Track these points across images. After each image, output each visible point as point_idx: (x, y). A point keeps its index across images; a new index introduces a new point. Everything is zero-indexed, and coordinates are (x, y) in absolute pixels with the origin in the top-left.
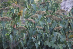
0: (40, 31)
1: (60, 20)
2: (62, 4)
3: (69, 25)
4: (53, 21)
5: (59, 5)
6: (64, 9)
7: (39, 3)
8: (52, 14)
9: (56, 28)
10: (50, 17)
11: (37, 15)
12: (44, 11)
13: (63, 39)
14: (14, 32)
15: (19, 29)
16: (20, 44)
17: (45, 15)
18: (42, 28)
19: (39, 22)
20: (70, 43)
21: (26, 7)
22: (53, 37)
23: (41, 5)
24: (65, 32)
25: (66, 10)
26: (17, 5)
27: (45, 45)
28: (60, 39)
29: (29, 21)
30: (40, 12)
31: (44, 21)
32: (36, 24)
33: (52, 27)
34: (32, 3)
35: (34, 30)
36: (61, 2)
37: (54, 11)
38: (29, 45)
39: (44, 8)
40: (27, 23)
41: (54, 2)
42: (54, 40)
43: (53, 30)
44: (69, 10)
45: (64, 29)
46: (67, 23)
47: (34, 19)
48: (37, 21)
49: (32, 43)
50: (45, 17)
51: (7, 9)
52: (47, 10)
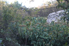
0: (38, 31)
1: (46, 27)
2: (47, 20)
3: (50, 29)
4: (43, 27)
6: (48, 22)
9: (45, 30)
10: (42, 25)
11: (37, 24)
12: (40, 23)
13: (48, 35)
14: (27, 31)
15: (29, 30)
16: (30, 36)
17: (40, 25)
19: (38, 27)
20: (51, 36)
22: (43, 34)
23: (39, 20)
26: (29, 20)
27: (40, 37)
28: (46, 35)
29: (34, 27)
31: (40, 27)
32: (36, 28)
34: (35, 19)
35: (35, 31)
38: (33, 37)
42: (44, 35)
44: (50, 23)
45: (48, 31)
47: (36, 26)
49: (35, 36)
51: (24, 22)
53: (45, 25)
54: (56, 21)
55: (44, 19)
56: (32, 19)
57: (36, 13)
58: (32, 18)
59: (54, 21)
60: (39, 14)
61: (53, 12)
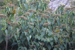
2: (50, 4)
3: (56, 22)
4: (42, 18)
5: (48, 5)
6: (52, 8)
7: (30, 3)
8: (42, 12)
9: (45, 24)
10: (40, 15)
11: (29, 13)
12: (35, 10)
15: (13, 25)
17: (35, 13)
18: (33, 24)
19: (30, 19)
21: (20, 6)
23: (32, 4)
24: (52, 27)
25: (53, 9)
26: (12, 4)
27: (36, 38)
28: (48, 33)
29: (22, 18)
30: (31, 10)
31: (35, 18)
32: (27, 21)
33: (42, 23)
35: (26, 26)
36: (49, 3)
37: (43, 10)
38: (22, 38)
39: (35, 7)
40: (20, 19)
41: (43, 2)
42: (43, 34)
43: (42, 25)
45: (51, 25)
46: (54, 20)
47: (26, 17)
48: (29, 18)
49: (24, 36)
50: (35, 15)
52: (37, 9)
54: (69, 6)
56: (18, 3)
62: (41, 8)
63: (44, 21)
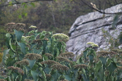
53: (57, 64)
54: (105, 47)
55: (57, 37)
56: (6, 40)
57: (23, 16)
58: (7, 35)
59: (94, 44)
60: (35, 17)
61: (92, 10)
62: (51, 50)
63: (58, 76)
